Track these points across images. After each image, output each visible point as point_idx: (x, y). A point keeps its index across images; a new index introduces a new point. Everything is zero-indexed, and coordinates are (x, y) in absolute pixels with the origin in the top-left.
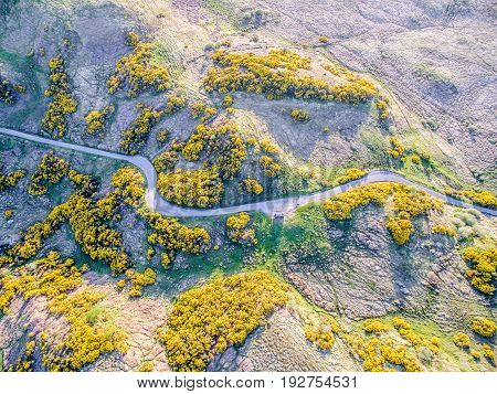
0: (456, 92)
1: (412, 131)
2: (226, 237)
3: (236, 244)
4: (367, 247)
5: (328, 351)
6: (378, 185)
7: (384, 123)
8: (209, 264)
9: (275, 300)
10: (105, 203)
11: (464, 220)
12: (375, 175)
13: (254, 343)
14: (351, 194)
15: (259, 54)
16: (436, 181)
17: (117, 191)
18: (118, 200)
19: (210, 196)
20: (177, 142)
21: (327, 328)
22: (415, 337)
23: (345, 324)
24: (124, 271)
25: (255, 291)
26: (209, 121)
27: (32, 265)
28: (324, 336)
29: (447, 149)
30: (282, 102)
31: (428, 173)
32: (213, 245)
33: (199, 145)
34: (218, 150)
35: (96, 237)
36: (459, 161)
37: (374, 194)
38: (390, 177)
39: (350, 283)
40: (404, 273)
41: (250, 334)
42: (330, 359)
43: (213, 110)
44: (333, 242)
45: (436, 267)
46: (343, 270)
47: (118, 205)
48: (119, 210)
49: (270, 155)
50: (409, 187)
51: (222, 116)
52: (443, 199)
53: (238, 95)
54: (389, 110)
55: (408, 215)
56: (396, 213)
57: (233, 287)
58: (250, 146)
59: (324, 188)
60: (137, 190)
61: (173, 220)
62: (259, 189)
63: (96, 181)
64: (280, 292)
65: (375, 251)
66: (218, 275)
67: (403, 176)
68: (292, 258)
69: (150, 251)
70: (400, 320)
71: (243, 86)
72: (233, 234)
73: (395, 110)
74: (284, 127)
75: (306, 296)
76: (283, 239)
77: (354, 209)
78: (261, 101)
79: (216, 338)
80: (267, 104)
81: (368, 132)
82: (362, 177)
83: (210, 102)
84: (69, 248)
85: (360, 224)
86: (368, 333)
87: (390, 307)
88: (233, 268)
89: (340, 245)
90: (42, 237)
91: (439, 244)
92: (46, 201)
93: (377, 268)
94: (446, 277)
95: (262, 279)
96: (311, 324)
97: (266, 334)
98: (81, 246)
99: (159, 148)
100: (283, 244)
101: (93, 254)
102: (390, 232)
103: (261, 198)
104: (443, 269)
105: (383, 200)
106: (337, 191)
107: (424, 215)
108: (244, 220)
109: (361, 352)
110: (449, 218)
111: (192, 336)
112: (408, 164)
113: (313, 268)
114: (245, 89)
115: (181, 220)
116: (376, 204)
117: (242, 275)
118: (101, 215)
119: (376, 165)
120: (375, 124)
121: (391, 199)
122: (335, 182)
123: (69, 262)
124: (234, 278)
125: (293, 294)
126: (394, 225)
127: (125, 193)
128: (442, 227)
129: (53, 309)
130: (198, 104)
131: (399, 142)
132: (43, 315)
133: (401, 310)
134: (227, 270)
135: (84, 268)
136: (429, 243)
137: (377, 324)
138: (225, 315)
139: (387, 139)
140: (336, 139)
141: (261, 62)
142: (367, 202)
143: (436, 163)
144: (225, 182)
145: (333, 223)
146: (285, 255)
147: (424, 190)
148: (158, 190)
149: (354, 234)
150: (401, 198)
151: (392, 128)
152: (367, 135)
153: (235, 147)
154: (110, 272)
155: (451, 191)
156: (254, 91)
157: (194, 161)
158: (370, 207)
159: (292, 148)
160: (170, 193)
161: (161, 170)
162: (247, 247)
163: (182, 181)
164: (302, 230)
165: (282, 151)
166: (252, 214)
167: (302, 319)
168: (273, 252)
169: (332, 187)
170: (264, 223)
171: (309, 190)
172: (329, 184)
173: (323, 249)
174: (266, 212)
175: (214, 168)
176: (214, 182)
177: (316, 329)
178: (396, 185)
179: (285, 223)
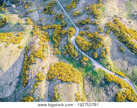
2: (80, 60)
3: (81, 63)
4: (107, 92)
5: (77, 101)
6: (125, 83)
8: (72, 61)
9: (77, 81)
10: (64, 31)
12: (127, 80)
13: (65, 84)
14: (116, 78)
15: (127, 27)
17: (68, 31)
18: (67, 33)
19: (85, 49)
20: (88, 32)
21: (81, 97)
23: (86, 100)
24: (56, 47)
25: (75, 75)
26: (99, 33)
27: (43, 32)
28: (79, 98)
30: (120, 43)
32: (76, 59)
33: (93, 36)
34: (96, 40)
35: (57, 37)
37: (122, 84)
38: (131, 84)
39: (95, 94)
41: (66, 82)
43: (103, 31)
44: (101, 83)
46: (97, 90)
47: (66, 34)
48: (65, 35)
49: (106, 52)
50: (134, 92)
51: (103, 34)
53: (112, 33)
55: (126, 97)
56: (123, 93)
57: (72, 70)
58: (103, 46)
59: (111, 70)
60: (72, 34)
61: (73, 47)
62: (96, 57)
63: (66, 26)
64: (80, 80)
65: (108, 95)
66: (71, 65)
67: (135, 88)
68: (89, 77)
69: (63, 48)
71: (115, 31)
72: (82, 60)
74: (115, 49)
75: (84, 87)
76: (91, 71)
77: (113, 82)
78: (116, 38)
79: (60, 76)
80: (116, 40)
82: (123, 77)
83: (104, 29)
84: (50, 34)
85: (111, 86)
88: (76, 67)
89: (101, 85)
90: (48, 28)
92: (54, 22)
93: (105, 98)
95: (79, 74)
96: (79, 93)
97: (69, 85)
98: (53, 36)
99: (84, 30)
101: (53, 39)
102: (116, 95)
103: (95, 59)
105: (123, 87)
106: (113, 74)
108: (87, 60)
111: (56, 71)
113: (91, 83)
114: (114, 33)
115: (74, 48)
116: (120, 86)
117: (76, 70)
118: (61, 33)
119: (130, 78)
121: (125, 89)
122: (115, 72)
123: (48, 37)
124: (74, 69)
125: (82, 84)
126: (119, 95)
127: (69, 33)
129: (39, 42)
130: (100, 27)
132: (37, 42)
134: (74, 66)
135: (50, 40)
138: (65, 74)
140: (126, 63)
141: (125, 29)
144: (91, 49)
145: (105, 79)
146: (88, 75)
148: (76, 38)
149: (107, 86)
150: (129, 91)
153: (100, 43)
154: (53, 45)
156: (116, 35)
157: (88, 39)
158: (117, 85)
159: (112, 55)
160: (78, 41)
161: (80, 35)
162: (82, 66)
163: (82, 40)
164: (96, 74)
165: (109, 54)
166: (89, 60)
167: (78, 90)
168: (86, 72)
169: (113, 72)
170: (90, 64)
171: (107, 67)
172: (113, 70)
173: (97, 82)
174: (93, 63)
175: (91, 44)
176: (88, 47)
177: (79, 95)
178: (131, 87)
179: (94, 69)
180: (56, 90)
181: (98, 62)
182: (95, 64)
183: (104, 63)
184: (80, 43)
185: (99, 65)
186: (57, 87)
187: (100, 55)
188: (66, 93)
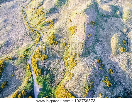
0: (9, 41)
1: (18, 52)
4: (49, 65)
5: (73, 74)
6: (32, 62)
7: (14, 59)
9: (63, 89)
11: (42, 44)
12: (29, 62)
13: (74, 93)
14: (34, 68)
16: (33, 48)
21: (68, 74)
22: (68, 56)
23: (67, 70)
25: (61, 95)
28: (70, 75)
29: (25, 45)
31: (30, 50)
36: (28, 43)
37: (35, 63)
38: (30, 58)
39: (57, 69)
40: (54, 57)
41: (72, 95)
42: (75, 74)
44: (47, 73)
45: (53, 51)
46: (54, 71)
49: (18, 95)
50: (34, 54)
52: (37, 47)
54: (10, 57)
55: (41, 55)
56: (40, 58)
62: (30, 97)
64: (61, 87)
65: (49, 63)
67: (31, 55)
68: (52, 85)
70: (65, 59)
73: (10, 55)
75: (61, 80)
76: (46, 88)
77: (39, 68)
82: (30, 65)
85: (43, 66)
86: (68, 65)
87: (62, 60)
89: (48, 72)
91: (48, 49)
93: (53, 63)
94: (55, 49)
95: (58, 93)
96: (68, 78)
97: (72, 90)
100: (48, 87)
102: (45, 60)
104: (53, 49)
105: (37, 61)
106: (33, 72)
107: (41, 52)
109: (72, 67)
110: (42, 47)
112: (27, 54)
113: (54, 79)
116: (38, 63)
119: (27, 62)
120: (14, 61)
121: (36, 59)
125: (61, 84)
126: (43, 58)
128: (44, 48)
131: (21, 55)
133: (63, 58)
136: (47, 51)
137: (66, 63)
139: (19, 58)
142: (37, 65)
143: (28, 48)
145: (42, 73)
146: (51, 87)
147: (35, 51)
149: (45, 68)
150: (36, 56)
151: (16, 57)
152: (17, 63)
155: (35, 46)
158: (38, 64)
159: (17, 87)
164: (44, 82)
165: (17, 90)
167: (67, 81)
169: (32, 74)
170: (41, 94)
171: (32, 80)
172: (31, 75)
173: (49, 76)
174: (38, 94)
177: (69, 77)
178: (33, 57)
179: (42, 88)
180: (85, 93)
181: (34, 91)
182: (37, 91)
183: (30, 86)
185: (35, 88)
186: (83, 95)
187: (26, 96)
188: (78, 86)
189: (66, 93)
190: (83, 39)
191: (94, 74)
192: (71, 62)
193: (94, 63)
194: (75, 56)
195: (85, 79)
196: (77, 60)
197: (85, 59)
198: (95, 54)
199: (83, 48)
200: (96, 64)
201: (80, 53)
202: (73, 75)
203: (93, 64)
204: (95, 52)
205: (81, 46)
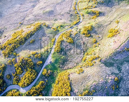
0: (53, 11)
1: (54, 24)
2: (46, 77)
3: (49, 76)
4: (69, 49)
6: (59, 38)
7: (48, 27)
9: (67, 75)
11: (76, 29)
12: (57, 37)
13: (73, 86)
14: (57, 44)
15: (10, 39)
16: (66, 27)
19: (34, 75)
20: (14, 74)
22: (90, 53)
23: (80, 64)
25: (62, 79)
26: (16, 62)
28: (80, 70)
29: (62, 21)
30: (26, 43)
31: (64, 28)
32: (46, 82)
33: (20, 68)
34: (24, 65)
36: (66, 21)
37: (60, 40)
38: (59, 34)
39: (74, 58)
40: (78, 46)
41: (70, 86)
42: (85, 72)
43: (14, 59)
44: (63, 55)
45: (81, 40)
46: (70, 57)
49: (35, 54)
50: (64, 33)
51: (17, 58)
52: (70, 29)
53: (16, 50)
54: (46, 24)
55: (69, 37)
56: (67, 39)
57: (58, 83)
58: (30, 57)
61: (33, 88)
62: (41, 62)
64: (66, 73)
65: (71, 48)
66: (54, 85)
67: (61, 32)
68: (61, 66)
70: (86, 54)
71: (14, 48)
72: (47, 75)
73: (47, 23)
74: (32, 46)
75: (70, 68)
76: (56, 65)
77: (60, 46)
78: (22, 47)
80: (24, 46)
81: (47, 31)
82: (55, 39)
83: (11, 58)
85: (64, 47)
86: (85, 61)
88: (54, 80)
91: (78, 36)
93: (74, 50)
94: (84, 40)
95: (61, 75)
96: (77, 71)
97: (73, 82)
99: (11, 80)
100: (57, 65)
102: (70, 43)
103: (43, 63)
104: (82, 39)
105: (63, 39)
107: (71, 35)
108: (45, 70)
109: (87, 65)
110: (74, 31)
112: (60, 29)
113: (66, 63)
114: (16, 48)
115: (34, 86)
116: (62, 41)
117: (57, 79)
119: (55, 35)
120: (47, 29)
121: (63, 38)
122: (52, 45)
124: (56, 82)
125: (68, 71)
126: (69, 41)
128: (75, 33)
130: (8, 62)
131: (54, 28)
133: (85, 52)
134: (54, 82)
136: (76, 38)
137: (84, 58)
138: (63, 89)
139: (52, 29)
140: (44, 38)
141: (12, 40)
143: (63, 25)
144: (34, 68)
145: (60, 52)
146: (59, 67)
147: (66, 31)
148: (22, 87)
149: (65, 50)
150: (65, 36)
151: (50, 26)
152: (48, 32)
153: (27, 61)
155: (70, 27)
156: (18, 46)
157: (22, 73)
158: (62, 43)
159: (38, 48)
160: (25, 84)
161: (17, 83)
162: (52, 74)
163: (25, 79)
164: (57, 60)
165: (37, 51)
166: (45, 68)
167: (74, 72)
168: (57, 69)
169: (53, 47)
170: (49, 66)
171: (50, 52)
173: (64, 58)
174: (47, 64)
175: (28, 69)
176: (32, 71)
177: (78, 71)
178: (62, 35)
179: (53, 62)
180: (81, 94)
181: (46, 59)
182: (48, 62)
183: (46, 55)
184: (28, 81)
185: (48, 59)
186: (78, 94)
187: (39, 59)
188: (81, 84)
189: (67, 81)
190: (117, 48)
191: (101, 86)
192: (89, 60)
193: (110, 78)
194: (96, 58)
195: (90, 83)
196: (95, 62)
197: (104, 67)
198: (119, 70)
199: (110, 56)
200: (111, 79)
201: (103, 59)
202: (83, 72)
203: (107, 77)
204: (120, 68)
205: (110, 53)
